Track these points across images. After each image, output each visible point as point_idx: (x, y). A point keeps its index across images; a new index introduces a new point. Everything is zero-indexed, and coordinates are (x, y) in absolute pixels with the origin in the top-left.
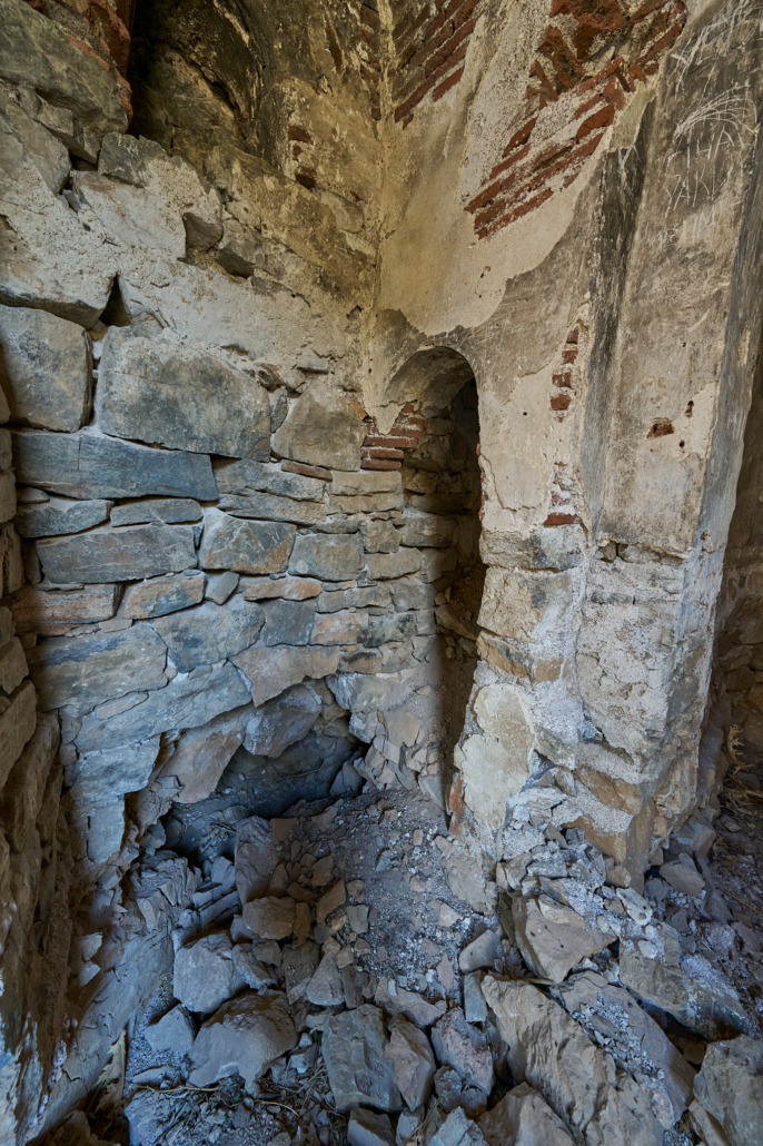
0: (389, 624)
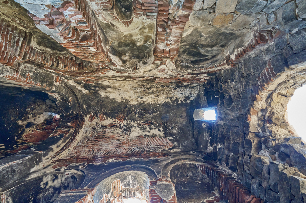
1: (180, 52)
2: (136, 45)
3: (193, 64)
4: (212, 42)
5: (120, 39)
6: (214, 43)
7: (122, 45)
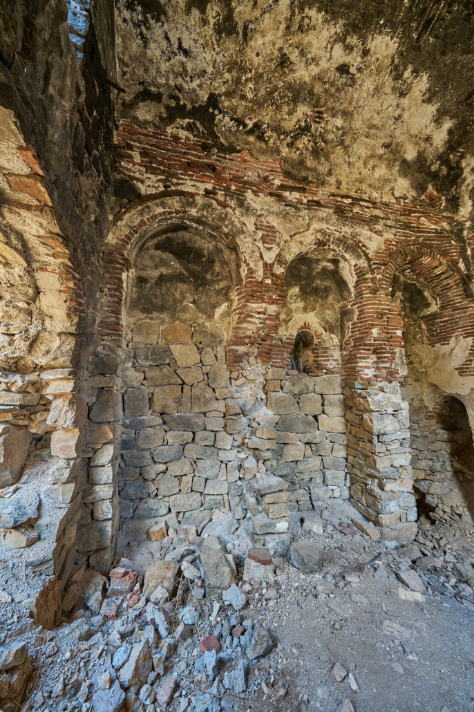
0: (438, 466)
1: (219, 260)
2: (301, 289)
3: (184, 225)
4: (168, 290)
5: (322, 305)
6: (163, 288)
7: (323, 293)
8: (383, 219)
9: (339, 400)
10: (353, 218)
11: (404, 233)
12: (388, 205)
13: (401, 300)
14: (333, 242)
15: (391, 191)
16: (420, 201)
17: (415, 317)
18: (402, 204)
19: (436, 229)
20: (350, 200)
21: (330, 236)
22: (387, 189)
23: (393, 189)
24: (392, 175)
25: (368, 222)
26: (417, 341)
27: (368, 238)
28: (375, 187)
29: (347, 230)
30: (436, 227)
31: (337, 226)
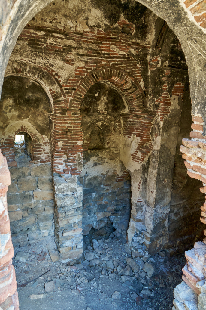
0: (120, 208)
2: (15, 101)
7: (35, 103)
8: (75, 48)
9: (49, 180)
10: (47, 49)
11: (96, 59)
12: (82, 34)
13: (105, 103)
14: (29, 71)
15: (86, 21)
16: (113, 29)
17: (116, 115)
18: (96, 32)
19: (124, 55)
20: (43, 33)
21: (26, 65)
22: (81, 18)
23: (87, 18)
24: (85, 6)
25: (62, 52)
26: (116, 132)
27: (60, 68)
28: (70, 17)
29: (40, 61)
30: (125, 53)
31: (31, 58)
